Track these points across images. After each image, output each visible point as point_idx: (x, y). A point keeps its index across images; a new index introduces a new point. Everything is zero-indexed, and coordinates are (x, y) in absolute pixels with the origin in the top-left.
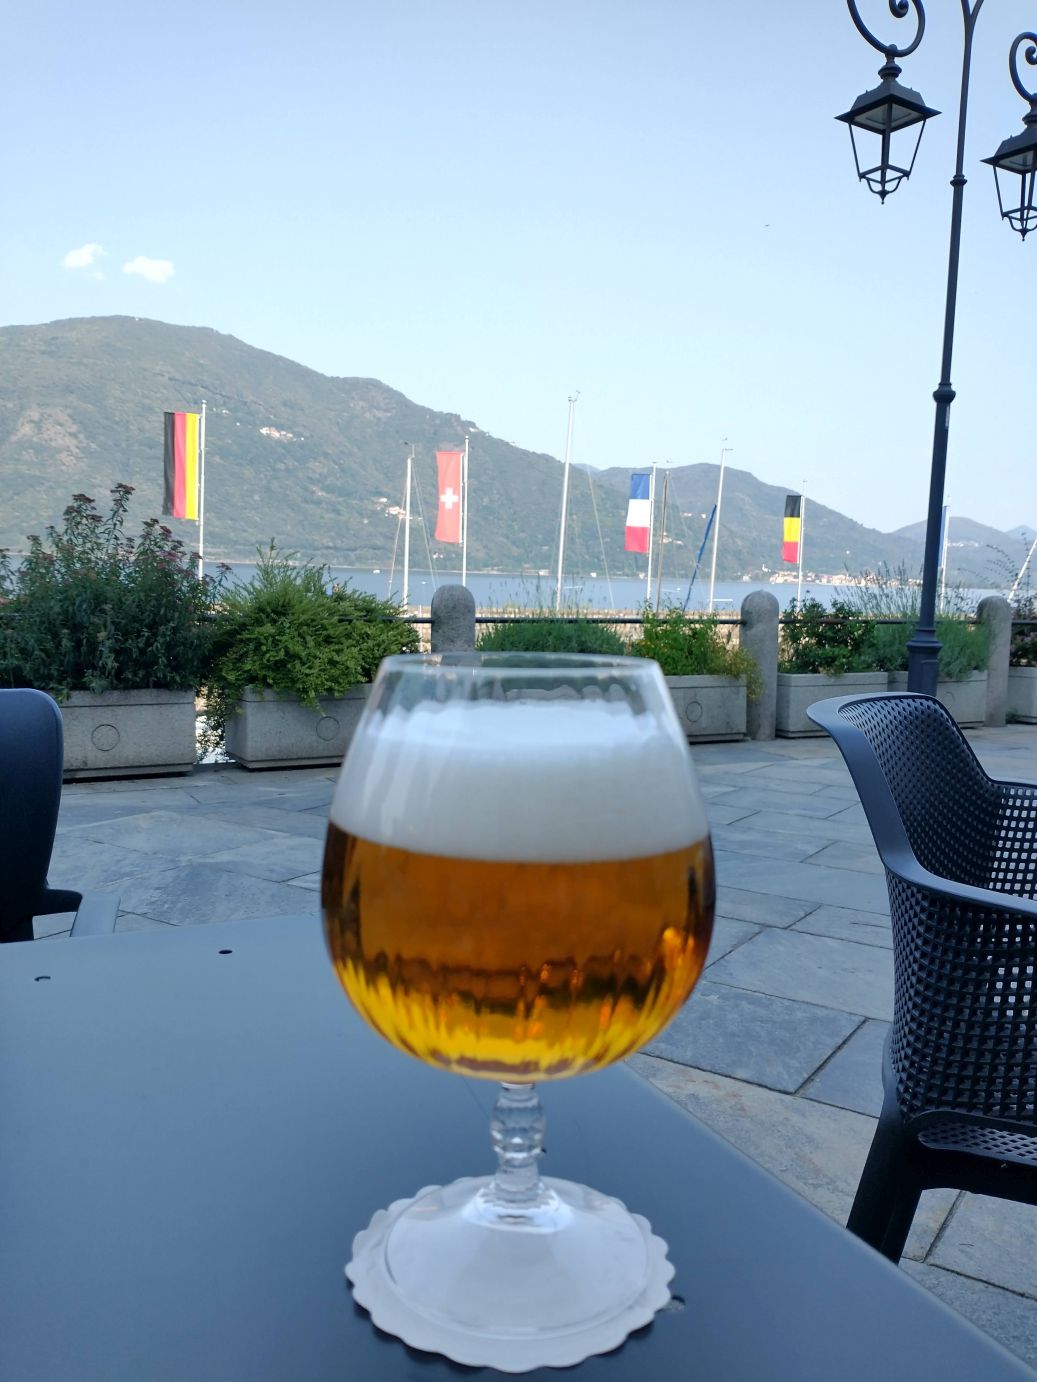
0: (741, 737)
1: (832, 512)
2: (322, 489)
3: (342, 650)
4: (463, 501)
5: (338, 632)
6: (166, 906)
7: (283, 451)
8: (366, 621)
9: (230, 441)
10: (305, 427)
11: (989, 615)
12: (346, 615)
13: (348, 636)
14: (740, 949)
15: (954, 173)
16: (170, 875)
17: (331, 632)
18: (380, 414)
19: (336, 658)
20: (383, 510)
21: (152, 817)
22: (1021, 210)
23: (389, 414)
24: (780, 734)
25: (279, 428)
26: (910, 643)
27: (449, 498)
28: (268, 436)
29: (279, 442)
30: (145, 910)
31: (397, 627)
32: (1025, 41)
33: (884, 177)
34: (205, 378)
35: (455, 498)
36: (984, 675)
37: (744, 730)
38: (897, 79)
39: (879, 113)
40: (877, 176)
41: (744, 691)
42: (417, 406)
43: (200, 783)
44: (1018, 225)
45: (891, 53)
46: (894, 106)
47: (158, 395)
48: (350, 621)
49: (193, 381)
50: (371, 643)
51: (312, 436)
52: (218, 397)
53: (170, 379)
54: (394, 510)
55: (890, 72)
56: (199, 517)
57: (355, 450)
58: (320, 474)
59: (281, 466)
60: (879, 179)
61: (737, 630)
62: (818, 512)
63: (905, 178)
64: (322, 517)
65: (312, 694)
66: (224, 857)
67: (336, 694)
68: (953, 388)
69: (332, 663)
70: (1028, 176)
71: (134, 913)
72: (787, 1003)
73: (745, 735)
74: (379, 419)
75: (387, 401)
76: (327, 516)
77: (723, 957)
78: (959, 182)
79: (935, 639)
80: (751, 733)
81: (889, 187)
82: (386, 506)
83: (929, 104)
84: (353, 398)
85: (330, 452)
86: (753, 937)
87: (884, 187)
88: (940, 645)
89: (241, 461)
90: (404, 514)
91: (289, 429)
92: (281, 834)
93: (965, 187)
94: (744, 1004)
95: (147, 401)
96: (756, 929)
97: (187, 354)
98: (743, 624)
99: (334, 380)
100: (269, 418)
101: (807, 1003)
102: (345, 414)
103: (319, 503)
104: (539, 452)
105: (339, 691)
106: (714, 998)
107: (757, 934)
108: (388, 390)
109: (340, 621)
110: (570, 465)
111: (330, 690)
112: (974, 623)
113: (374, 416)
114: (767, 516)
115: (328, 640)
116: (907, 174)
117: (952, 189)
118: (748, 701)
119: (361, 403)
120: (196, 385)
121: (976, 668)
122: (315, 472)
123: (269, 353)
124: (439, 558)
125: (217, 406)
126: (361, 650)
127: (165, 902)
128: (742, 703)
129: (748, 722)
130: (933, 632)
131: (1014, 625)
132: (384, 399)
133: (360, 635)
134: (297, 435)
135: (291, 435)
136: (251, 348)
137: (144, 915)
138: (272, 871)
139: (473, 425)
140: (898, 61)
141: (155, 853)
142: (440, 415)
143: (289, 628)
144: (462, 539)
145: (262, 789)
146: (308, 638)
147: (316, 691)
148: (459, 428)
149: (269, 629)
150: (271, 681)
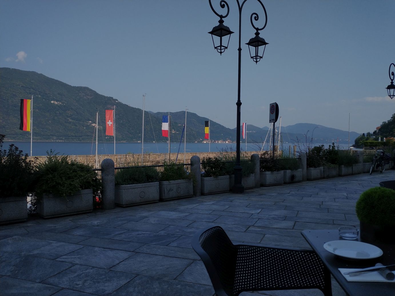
0: (192, 196)
1: (218, 124)
2: (71, 119)
3: (74, 180)
4: (114, 124)
5: (72, 175)
6: (16, 272)
7: (58, 108)
8: (81, 171)
9: (41, 105)
10: (65, 100)
11: (254, 159)
12: (75, 170)
13: (76, 176)
14: (187, 269)
15: (238, 47)
16: (18, 260)
17: (70, 175)
18: (89, 97)
19: (72, 183)
20: (90, 125)
21: (13, 239)
22: (256, 56)
23: (91, 97)
24: (203, 194)
25: (57, 101)
26: (234, 168)
27: (110, 123)
28: (54, 103)
29: (57, 105)
30: (9, 274)
31: (91, 173)
32: (254, 15)
33: (221, 48)
34: (33, 86)
35: (111, 123)
36: (254, 175)
37: (193, 194)
38: (223, 24)
39: (219, 32)
40: (219, 48)
41: (192, 183)
42: (100, 95)
43: (29, 225)
44: (255, 60)
45: (221, 17)
46: (222, 31)
47: (18, 91)
48: (76, 171)
49: (29, 87)
50: (82, 178)
51: (68, 104)
52: (37, 92)
53: (22, 87)
54: (94, 125)
55: (221, 22)
56: (31, 130)
57: (81, 107)
58: (70, 114)
59: (58, 112)
60: (220, 49)
61: (189, 166)
62: (214, 124)
63: (226, 49)
64: (71, 127)
65: (64, 195)
66: (36, 252)
67: (72, 194)
68: (241, 102)
69: (71, 185)
70: (257, 47)
71: (5, 276)
72: (198, 285)
73: (193, 195)
74: (88, 98)
75: (91, 93)
76: (73, 127)
77: (182, 272)
78: (240, 50)
79: (241, 167)
80: (195, 195)
81: (222, 51)
82: (91, 123)
83: (231, 30)
84: (80, 93)
85: (73, 108)
86: (191, 264)
87: (221, 51)
88: (242, 168)
89: (45, 111)
90: (97, 126)
91: (60, 101)
92: (54, 242)
93: (241, 51)
94: (187, 287)
95: (14, 93)
96: (192, 261)
97: (27, 79)
98: (191, 164)
99: (74, 87)
100: (54, 98)
101: (204, 285)
102: (78, 97)
103: (70, 123)
104: (137, 108)
105: (73, 193)
106: (179, 286)
107: (192, 263)
108: (91, 90)
109: (73, 172)
110: (145, 111)
111: (70, 193)
112: (250, 161)
113: (87, 98)
114: (201, 125)
115: (69, 178)
116: (226, 48)
117: (238, 51)
118: (193, 186)
119: (83, 94)
120: (30, 88)
121: (251, 173)
122: (68, 114)
123: (54, 79)
124: (108, 138)
125: (37, 95)
126: (79, 180)
127: (16, 271)
128: (192, 186)
129: (194, 191)
130: (240, 165)
131: (260, 161)
132: (90, 93)
133: (79, 176)
134: (62, 103)
135: (61, 103)
136: (48, 77)
137: (9, 276)
138: (51, 256)
139: (117, 100)
140: (223, 19)
141: (14, 252)
142: (107, 97)
143: (57, 175)
144: (114, 135)
145: (48, 225)
146: (63, 178)
147: (65, 193)
148: (113, 101)
149: (50, 176)
150: (51, 192)
